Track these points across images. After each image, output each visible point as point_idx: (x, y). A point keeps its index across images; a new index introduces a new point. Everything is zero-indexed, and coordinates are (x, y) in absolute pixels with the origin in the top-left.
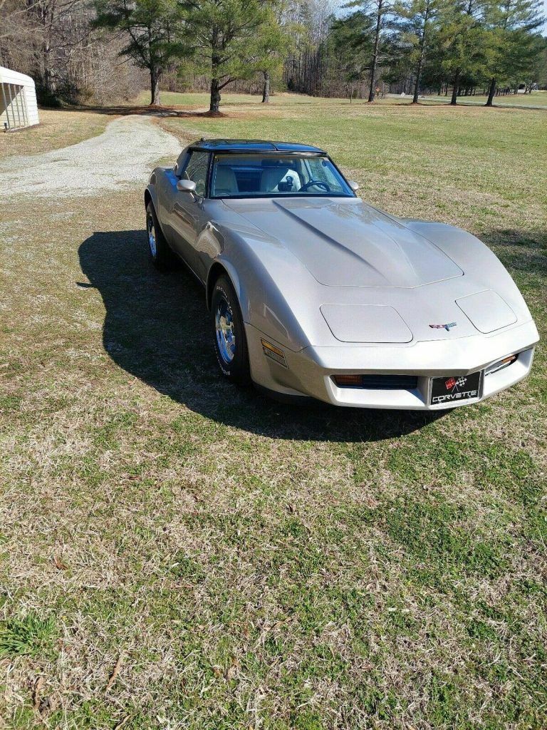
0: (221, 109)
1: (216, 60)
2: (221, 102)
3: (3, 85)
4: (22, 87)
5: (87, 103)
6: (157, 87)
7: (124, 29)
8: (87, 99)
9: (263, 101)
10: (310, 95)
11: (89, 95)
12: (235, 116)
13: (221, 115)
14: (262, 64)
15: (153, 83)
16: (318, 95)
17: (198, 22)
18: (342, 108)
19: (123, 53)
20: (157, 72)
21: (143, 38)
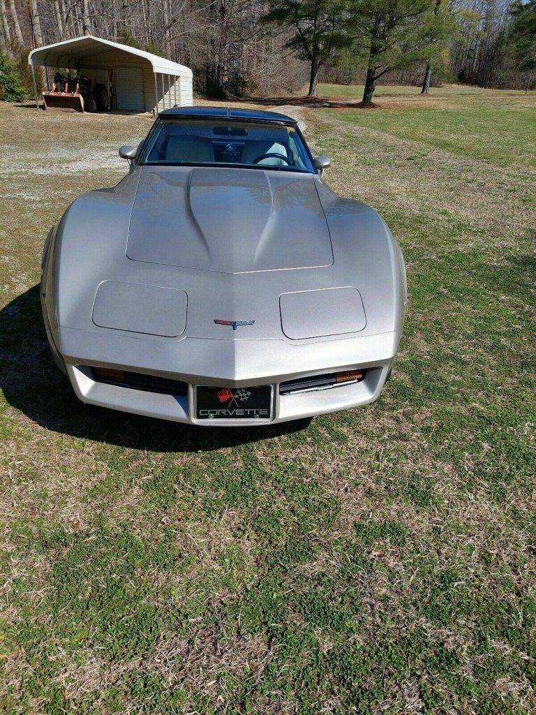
0: (374, 100)
1: (374, 50)
2: (374, 93)
3: (155, 75)
4: (178, 77)
5: (252, 95)
6: (316, 78)
7: (292, 22)
8: (252, 91)
9: (422, 92)
10: (481, 86)
11: (255, 87)
12: (388, 107)
13: (373, 106)
14: (420, 53)
15: (313, 75)
16: (490, 87)
17: (360, 11)
18: (508, 99)
19: (288, 45)
20: (318, 63)
21: (308, 31)
